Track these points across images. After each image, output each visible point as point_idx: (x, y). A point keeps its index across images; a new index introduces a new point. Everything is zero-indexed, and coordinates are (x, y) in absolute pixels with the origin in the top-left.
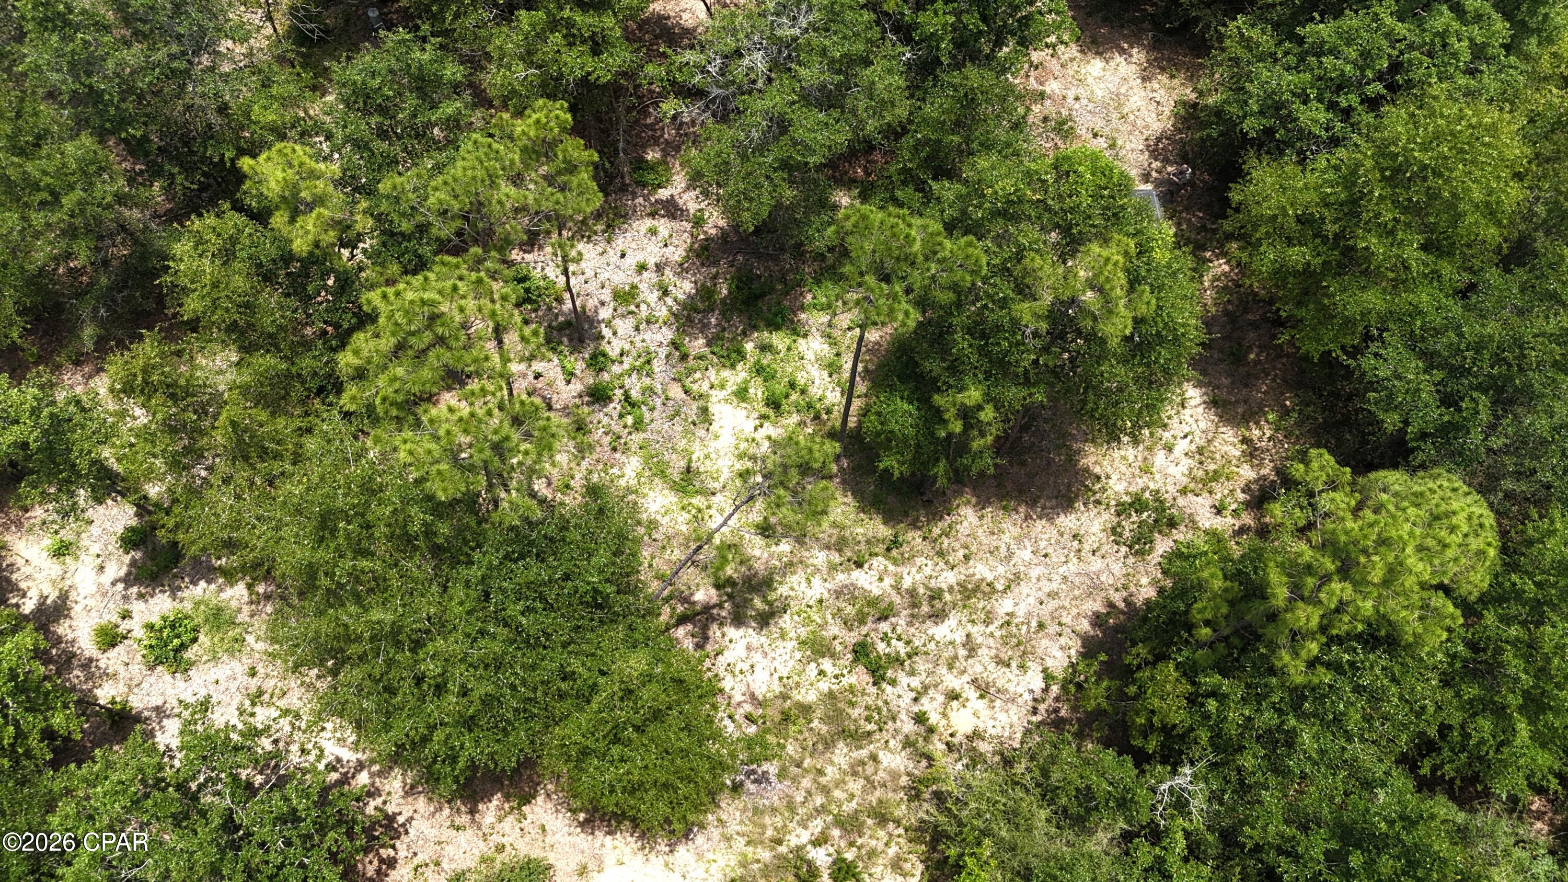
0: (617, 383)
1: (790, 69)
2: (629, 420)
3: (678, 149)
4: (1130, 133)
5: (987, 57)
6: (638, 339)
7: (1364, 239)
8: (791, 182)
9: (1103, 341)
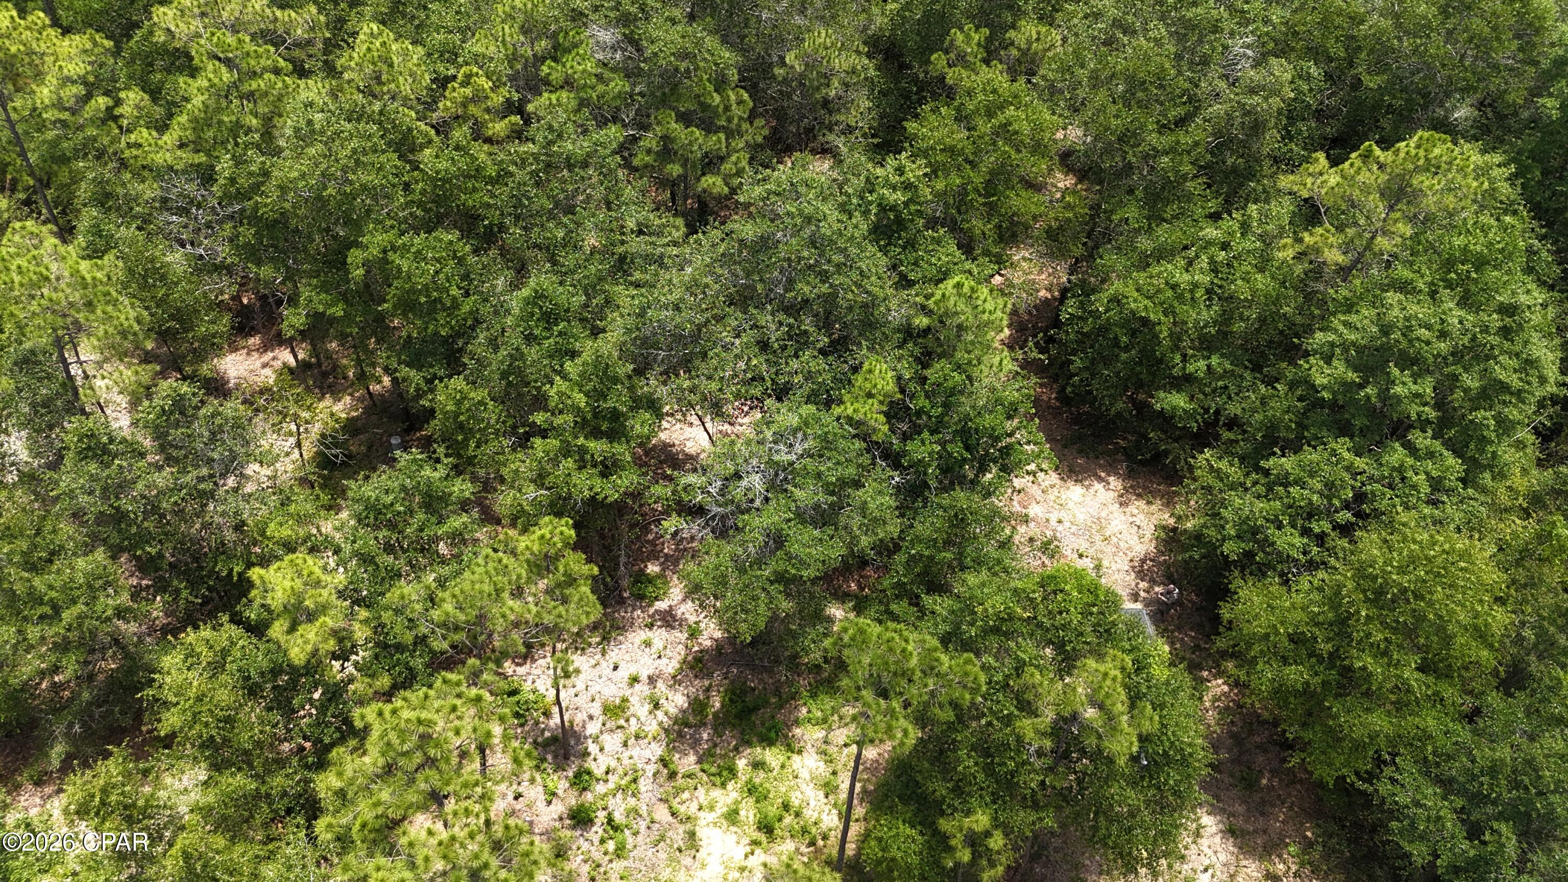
0: (600, 804)
1: (786, 490)
2: (611, 846)
3: (676, 563)
4: (1114, 554)
5: (972, 482)
6: (626, 754)
7: (1359, 658)
8: (788, 595)
9: (1110, 761)
